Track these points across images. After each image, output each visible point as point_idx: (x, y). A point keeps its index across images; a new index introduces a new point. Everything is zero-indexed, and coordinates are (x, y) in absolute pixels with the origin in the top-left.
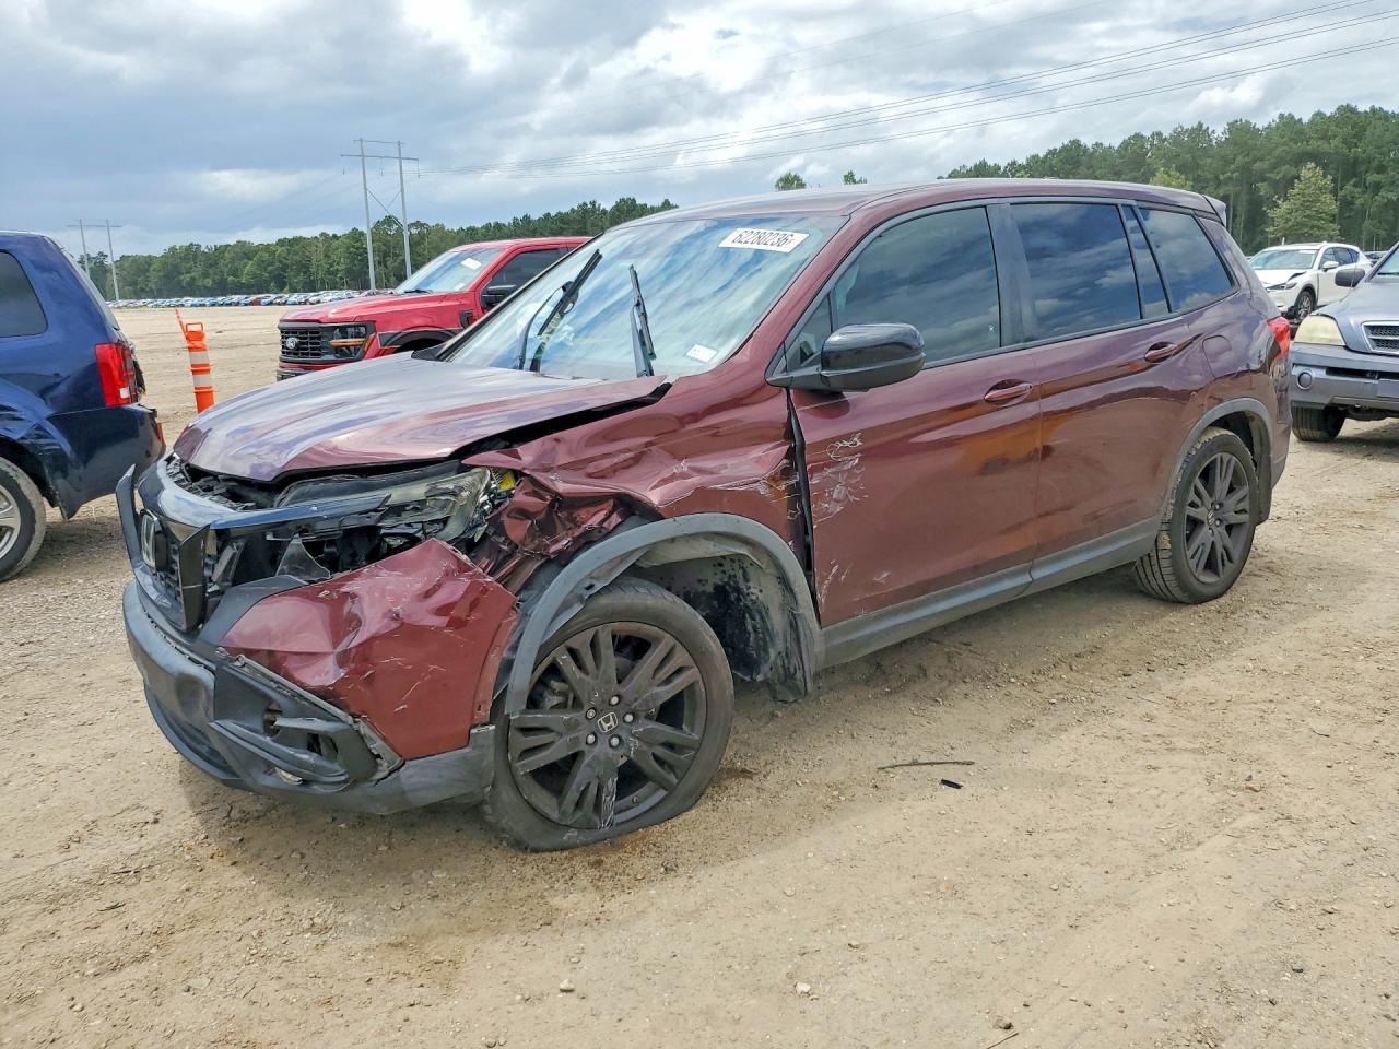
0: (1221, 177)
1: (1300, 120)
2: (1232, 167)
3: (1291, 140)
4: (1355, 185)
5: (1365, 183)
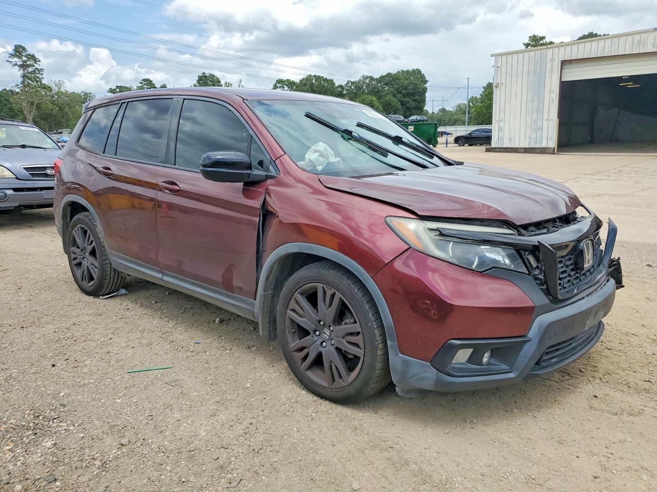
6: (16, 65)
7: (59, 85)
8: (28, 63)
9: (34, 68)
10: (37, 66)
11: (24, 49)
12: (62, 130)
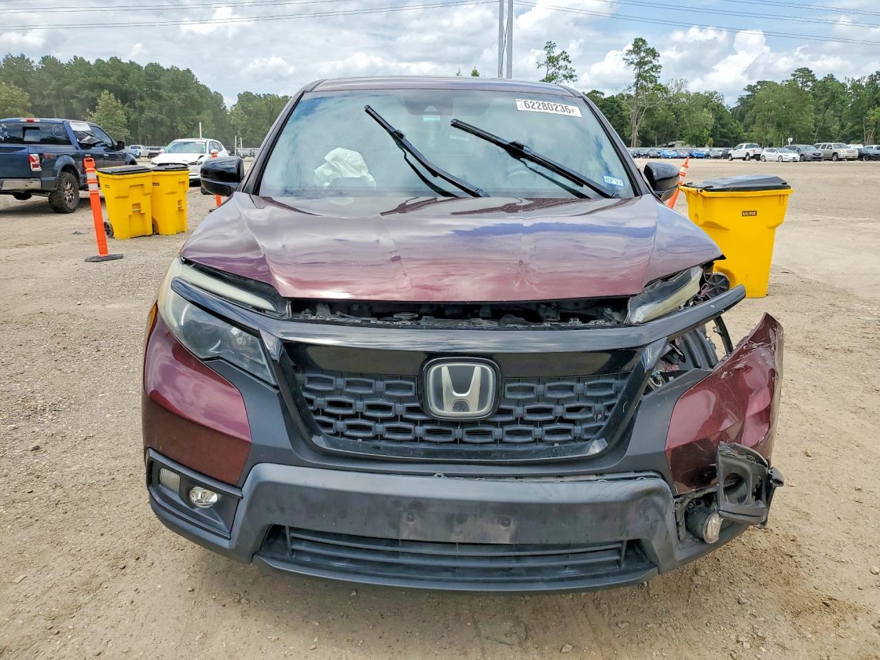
0: (45, 93)
1: (89, 62)
2: (50, 87)
3: (86, 74)
4: (129, 106)
5: (134, 106)
6: (632, 63)
7: (680, 85)
8: (646, 59)
9: (651, 65)
10: (655, 62)
11: (644, 42)
12: (674, 143)
